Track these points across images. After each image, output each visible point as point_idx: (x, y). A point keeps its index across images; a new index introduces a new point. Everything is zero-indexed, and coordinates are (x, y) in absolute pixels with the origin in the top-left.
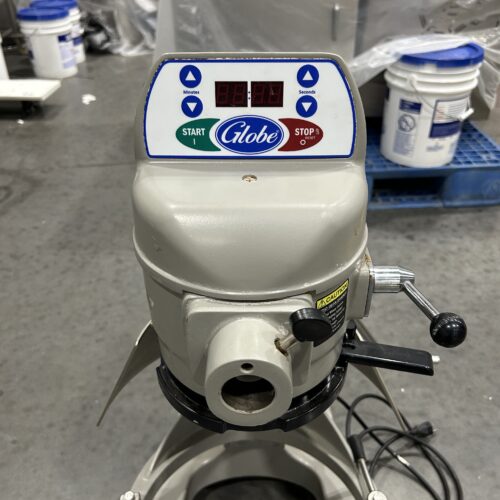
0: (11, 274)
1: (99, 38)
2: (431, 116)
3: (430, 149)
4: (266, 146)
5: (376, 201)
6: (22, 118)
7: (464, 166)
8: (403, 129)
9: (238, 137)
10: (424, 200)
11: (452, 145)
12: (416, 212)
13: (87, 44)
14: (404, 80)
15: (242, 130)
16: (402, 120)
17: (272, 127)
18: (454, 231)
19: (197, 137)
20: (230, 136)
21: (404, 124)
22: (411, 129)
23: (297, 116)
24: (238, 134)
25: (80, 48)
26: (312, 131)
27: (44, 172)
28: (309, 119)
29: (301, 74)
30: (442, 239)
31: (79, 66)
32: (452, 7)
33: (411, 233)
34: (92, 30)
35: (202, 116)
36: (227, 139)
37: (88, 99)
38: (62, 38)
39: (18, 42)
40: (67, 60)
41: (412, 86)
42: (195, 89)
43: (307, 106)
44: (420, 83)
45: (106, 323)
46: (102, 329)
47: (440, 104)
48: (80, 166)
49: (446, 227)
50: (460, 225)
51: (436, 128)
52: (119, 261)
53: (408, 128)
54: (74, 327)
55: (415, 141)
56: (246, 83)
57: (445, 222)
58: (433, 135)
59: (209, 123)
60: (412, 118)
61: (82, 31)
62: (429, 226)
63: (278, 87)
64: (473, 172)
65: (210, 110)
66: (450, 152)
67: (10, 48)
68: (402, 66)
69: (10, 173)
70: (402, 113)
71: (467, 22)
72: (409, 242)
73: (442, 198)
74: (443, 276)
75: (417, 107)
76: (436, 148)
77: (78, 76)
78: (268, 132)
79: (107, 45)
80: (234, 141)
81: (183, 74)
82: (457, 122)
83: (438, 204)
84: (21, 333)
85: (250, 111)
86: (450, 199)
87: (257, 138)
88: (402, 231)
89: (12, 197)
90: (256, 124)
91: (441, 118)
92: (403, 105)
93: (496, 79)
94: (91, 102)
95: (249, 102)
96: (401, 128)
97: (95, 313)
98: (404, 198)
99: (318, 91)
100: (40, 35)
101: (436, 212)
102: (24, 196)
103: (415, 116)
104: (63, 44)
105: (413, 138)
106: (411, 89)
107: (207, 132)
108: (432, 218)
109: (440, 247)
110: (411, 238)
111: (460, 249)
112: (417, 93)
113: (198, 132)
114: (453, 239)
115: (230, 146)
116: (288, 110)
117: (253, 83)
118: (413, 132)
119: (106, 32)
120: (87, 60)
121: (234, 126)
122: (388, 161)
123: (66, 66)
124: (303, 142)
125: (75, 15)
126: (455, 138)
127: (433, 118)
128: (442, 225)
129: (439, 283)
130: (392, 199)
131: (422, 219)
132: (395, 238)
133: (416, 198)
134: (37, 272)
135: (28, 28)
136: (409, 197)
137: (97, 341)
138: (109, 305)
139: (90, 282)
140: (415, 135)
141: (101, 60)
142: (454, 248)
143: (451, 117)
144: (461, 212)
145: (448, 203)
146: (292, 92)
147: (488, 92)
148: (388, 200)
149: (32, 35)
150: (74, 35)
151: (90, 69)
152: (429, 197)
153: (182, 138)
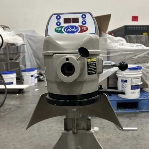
0: (6, 128)
1: (41, 77)
2: (130, 83)
3: (132, 93)
4: (75, 32)
5: (119, 110)
6: (18, 94)
7: (143, 98)
8: (124, 88)
9: (69, 30)
10: (133, 110)
11: (138, 92)
12: (131, 113)
13: (38, 79)
14: (121, 74)
15: (69, 28)
16: (122, 85)
17: (76, 28)
18: (144, 117)
19: (59, 30)
20: (67, 30)
21: (123, 87)
22: (125, 87)
23: (82, 25)
24: (69, 29)
25: (36, 79)
26: (85, 28)
27: (21, 105)
28: (85, 25)
29: (82, 16)
30: (140, 119)
31: (35, 84)
32: (132, 59)
33: (130, 118)
34: (40, 75)
35: (61, 26)
36: (66, 30)
37: (36, 90)
38: (32, 76)
39: (20, 79)
40: (32, 81)
41: (124, 75)
42: (59, 20)
43: (84, 22)
44: (126, 74)
45: (33, 141)
46: (31, 142)
47: (132, 80)
48: (32, 103)
49: (141, 116)
50: (145, 116)
51: (132, 87)
52: (39, 125)
53: (124, 87)
54: (23, 142)
55: (127, 91)
56: (70, 18)
57: (141, 115)
58: (132, 89)
59: (62, 27)
60: (125, 84)
61: (37, 75)
62: (136, 116)
63: (77, 19)
64: (146, 100)
65: (63, 24)
66: (138, 94)
67: (18, 81)
69: (12, 105)
70: (122, 83)
71: (136, 62)
72: (130, 120)
73: (138, 109)
74: (142, 129)
75: (126, 81)
76: (134, 93)
77: (35, 85)
78: (76, 29)
79: (43, 79)
80: (68, 31)
81: (57, 17)
82: (138, 85)
83: (138, 111)
84: (5, 144)
85: (71, 24)
86: (141, 109)
87: (73, 30)
88: (128, 118)
89: (11, 111)
90: (73, 27)
91: (133, 84)
92: (122, 81)
93: (148, 76)
94: (37, 90)
95: (71, 22)
96: (123, 88)
97: (30, 138)
98: (127, 109)
99: (86, 19)
100: (27, 75)
101: (137, 113)
102: (14, 110)
103: (126, 83)
104: (32, 77)
105: (126, 90)
106: (123, 76)
107: (62, 29)
108: (136, 114)
109: (140, 121)
110: (130, 119)
111: (146, 122)
112: (125, 77)
113: (60, 29)
114: (144, 119)
115: (67, 32)
116: (80, 24)
117: (72, 18)
118: (126, 88)
119: (44, 76)
120: (38, 82)
121: (68, 28)
122: (120, 98)
123: (32, 83)
124: (83, 31)
125: (36, 71)
126: (139, 90)
127: (131, 84)
128: (140, 116)
129: (141, 130)
130: (123, 110)
131: (133, 115)
132: (125, 119)
133: (131, 109)
134: (14, 128)
135: (24, 73)
136: (129, 109)
137: (29, 146)
138: (35, 136)
139: (30, 130)
140: (127, 89)
141: (41, 83)
142: (145, 122)
143: (136, 84)
144: (145, 113)
145: (141, 111)
146: (81, 20)
147: (146, 80)
148: (122, 110)
149: (24, 75)
150: (35, 76)
151: (38, 84)
152: (135, 109)
153: (56, 31)
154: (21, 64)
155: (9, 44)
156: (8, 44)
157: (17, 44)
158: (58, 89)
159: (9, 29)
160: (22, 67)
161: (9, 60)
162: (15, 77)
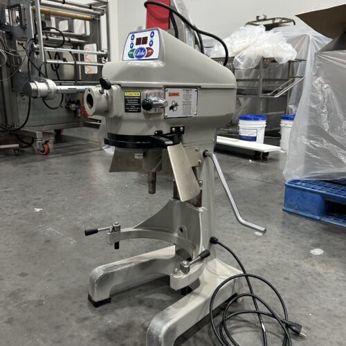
6: (252, 160)
23: (149, 46)
35: (133, 48)
42: (133, 41)
65: (135, 46)
78: (143, 52)
121: (138, 51)
154: (291, 104)
155: (267, 59)
156: (264, 59)
157: (281, 59)
159: (295, 24)
160: (291, 109)
161: (261, 91)
162: (262, 127)
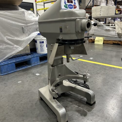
2: (46, 43)
14: (40, 38)
42: (65, 1)
63: (72, 1)
65: (67, 3)
68: (38, 35)
85: (70, 4)
92: (40, 42)
99: (75, 2)
103: (43, 44)
107: (67, 6)
116: (73, 4)
124: (75, 8)
140: (44, 47)
153: (65, 7)
158: (76, 36)
